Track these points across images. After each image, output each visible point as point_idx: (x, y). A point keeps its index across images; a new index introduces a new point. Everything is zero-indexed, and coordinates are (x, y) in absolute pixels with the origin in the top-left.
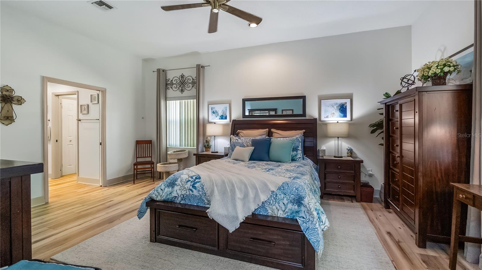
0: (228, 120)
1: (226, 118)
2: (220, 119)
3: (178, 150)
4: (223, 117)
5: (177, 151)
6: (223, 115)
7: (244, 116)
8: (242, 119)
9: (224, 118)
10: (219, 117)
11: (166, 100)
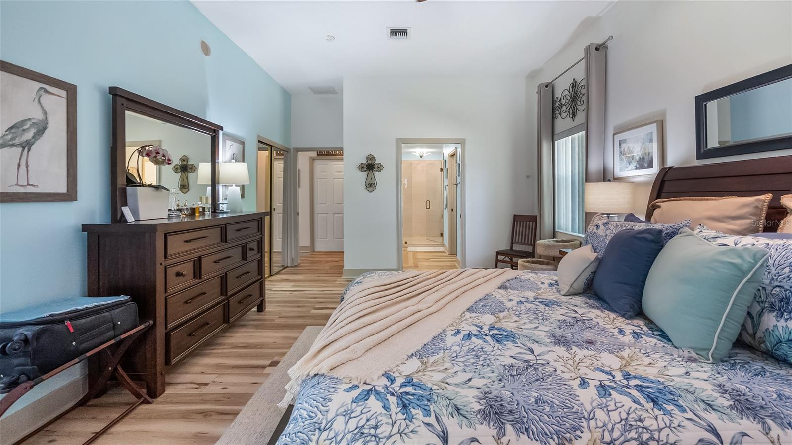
0: (655, 170)
1: (650, 166)
2: (636, 169)
3: (565, 239)
4: (644, 163)
5: (562, 240)
6: (643, 158)
7: (703, 152)
8: (697, 163)
9: (646, 165)
10: (634, 164)
11: (553, 138)
